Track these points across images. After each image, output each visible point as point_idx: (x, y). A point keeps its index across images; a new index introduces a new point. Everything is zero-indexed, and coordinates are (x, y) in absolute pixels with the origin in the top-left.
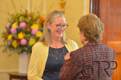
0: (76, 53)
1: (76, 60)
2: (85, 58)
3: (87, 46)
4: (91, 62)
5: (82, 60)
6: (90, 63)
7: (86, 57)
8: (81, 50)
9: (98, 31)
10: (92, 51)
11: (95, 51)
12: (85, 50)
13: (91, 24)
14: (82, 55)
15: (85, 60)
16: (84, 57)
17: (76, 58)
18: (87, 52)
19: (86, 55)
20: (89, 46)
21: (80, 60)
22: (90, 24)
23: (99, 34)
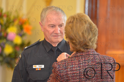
0: (59, 65)
2: (69, 73)
3: (75, 57)
4: (78, 78)
5: (65, 75)
6: (75, 79)
8: (66, 61)
10: (81, 64)
11: (85, 63)
14: (66, 68)
15: (69, 75)
16: (68, 71)
18: (72, 65)
19: (71, 68)
20: (78, 56)
21: (64, 75)
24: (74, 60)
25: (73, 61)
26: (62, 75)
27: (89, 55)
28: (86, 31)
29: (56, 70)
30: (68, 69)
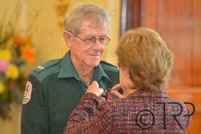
0: (113, 107)
1: (110, 123)
2: (128, 123)
3: (139, 97)
5: (121, 125)
7: (131, 122)
8: (124, 102)
9: (160, 71)
12: (131, 106)
13: (146, 57)
14: (124, 115)
15: (128, 127)
16: (126, 120)
17: (109, 118)
18: (135, 111)
19: (132, 116)
20: (143, 97)
21: (118, 125)
22: (144, 56)
23: (162, 77)
24: (137, 103)
25: (136, 105)
26: (115, 124)
27: (161, 97)
28: (161, 59)
29: (108, 114)
30: (127, 116)
